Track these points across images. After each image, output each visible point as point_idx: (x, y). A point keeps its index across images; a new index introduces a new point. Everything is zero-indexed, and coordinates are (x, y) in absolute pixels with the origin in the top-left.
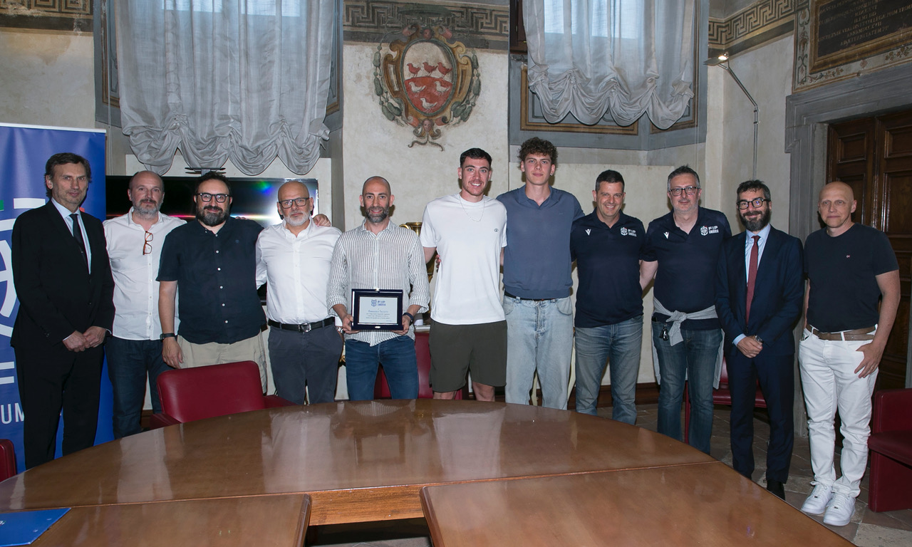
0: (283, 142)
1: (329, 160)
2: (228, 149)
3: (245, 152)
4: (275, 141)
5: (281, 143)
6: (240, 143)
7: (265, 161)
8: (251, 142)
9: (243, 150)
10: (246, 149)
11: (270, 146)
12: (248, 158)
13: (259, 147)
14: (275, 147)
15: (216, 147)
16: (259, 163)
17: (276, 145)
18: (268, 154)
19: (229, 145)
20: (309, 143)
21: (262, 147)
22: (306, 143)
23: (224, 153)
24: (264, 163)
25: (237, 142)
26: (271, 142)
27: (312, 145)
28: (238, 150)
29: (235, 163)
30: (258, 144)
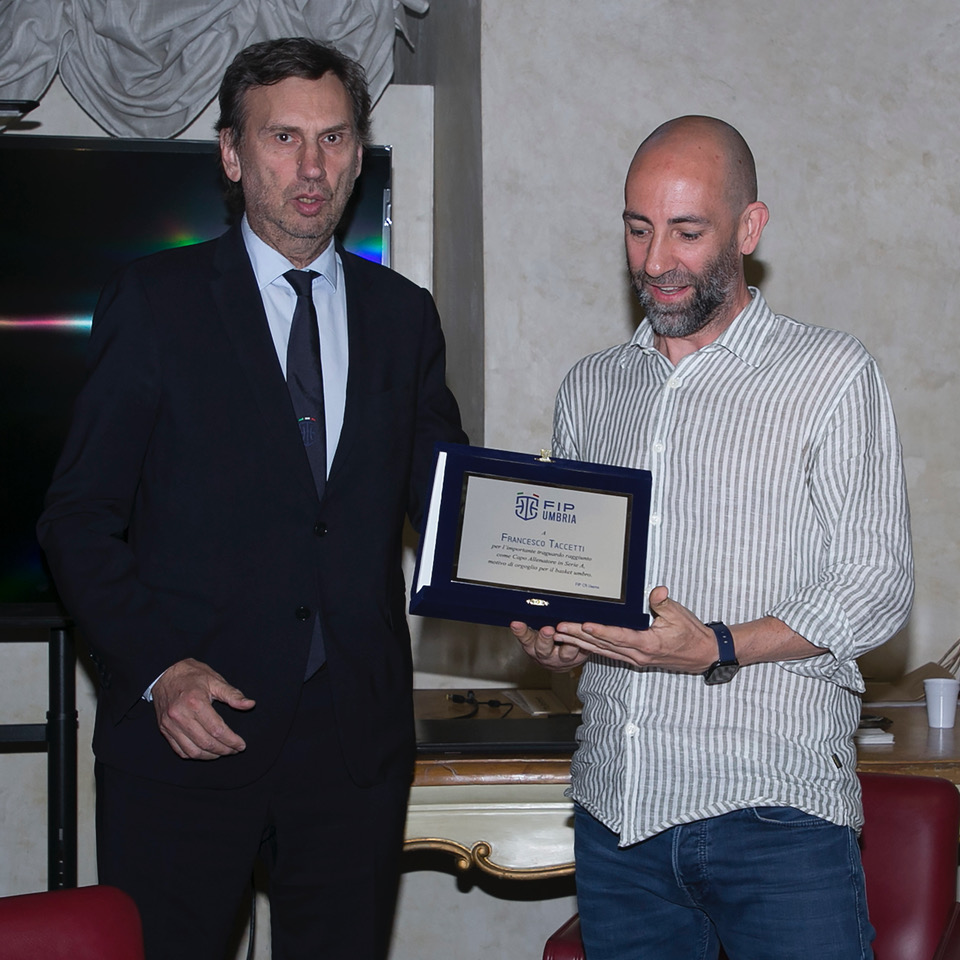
0: (259, 16)
1: (425, 94)
2: (53, 44)
3: (116, 56)
4: (228, 13)
5: (251, 20)
6: (98, 20)
7: (191, 90)
8: (140, 18)
9: (111, 46)
10: (123, 44)
11: (212, 35)
12: (129, 76)
13: (169, 36)
14: (227, 38)
15: (11, 38)
16: (169, 98)
17: (234, 29)
18: (203, 64)
19: (58, 29)
20: (353, 23)
21: (181, 37)
22: (343, 23)
23: (43, 59)
24: (186, 99)
25: (89, 18)
26: (212, 17)
27: (366, 31)
28: (92, 46)
29: (80, 96)
30: (166, 24)
